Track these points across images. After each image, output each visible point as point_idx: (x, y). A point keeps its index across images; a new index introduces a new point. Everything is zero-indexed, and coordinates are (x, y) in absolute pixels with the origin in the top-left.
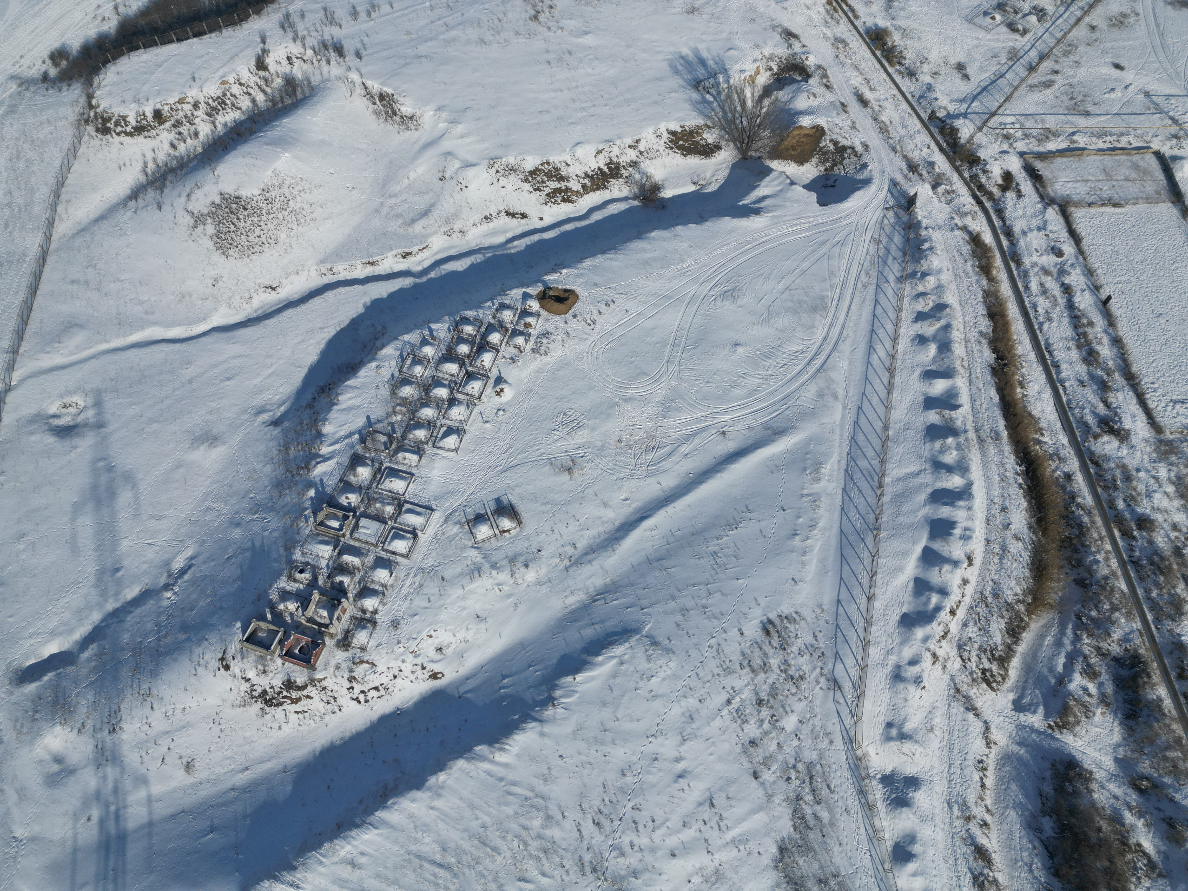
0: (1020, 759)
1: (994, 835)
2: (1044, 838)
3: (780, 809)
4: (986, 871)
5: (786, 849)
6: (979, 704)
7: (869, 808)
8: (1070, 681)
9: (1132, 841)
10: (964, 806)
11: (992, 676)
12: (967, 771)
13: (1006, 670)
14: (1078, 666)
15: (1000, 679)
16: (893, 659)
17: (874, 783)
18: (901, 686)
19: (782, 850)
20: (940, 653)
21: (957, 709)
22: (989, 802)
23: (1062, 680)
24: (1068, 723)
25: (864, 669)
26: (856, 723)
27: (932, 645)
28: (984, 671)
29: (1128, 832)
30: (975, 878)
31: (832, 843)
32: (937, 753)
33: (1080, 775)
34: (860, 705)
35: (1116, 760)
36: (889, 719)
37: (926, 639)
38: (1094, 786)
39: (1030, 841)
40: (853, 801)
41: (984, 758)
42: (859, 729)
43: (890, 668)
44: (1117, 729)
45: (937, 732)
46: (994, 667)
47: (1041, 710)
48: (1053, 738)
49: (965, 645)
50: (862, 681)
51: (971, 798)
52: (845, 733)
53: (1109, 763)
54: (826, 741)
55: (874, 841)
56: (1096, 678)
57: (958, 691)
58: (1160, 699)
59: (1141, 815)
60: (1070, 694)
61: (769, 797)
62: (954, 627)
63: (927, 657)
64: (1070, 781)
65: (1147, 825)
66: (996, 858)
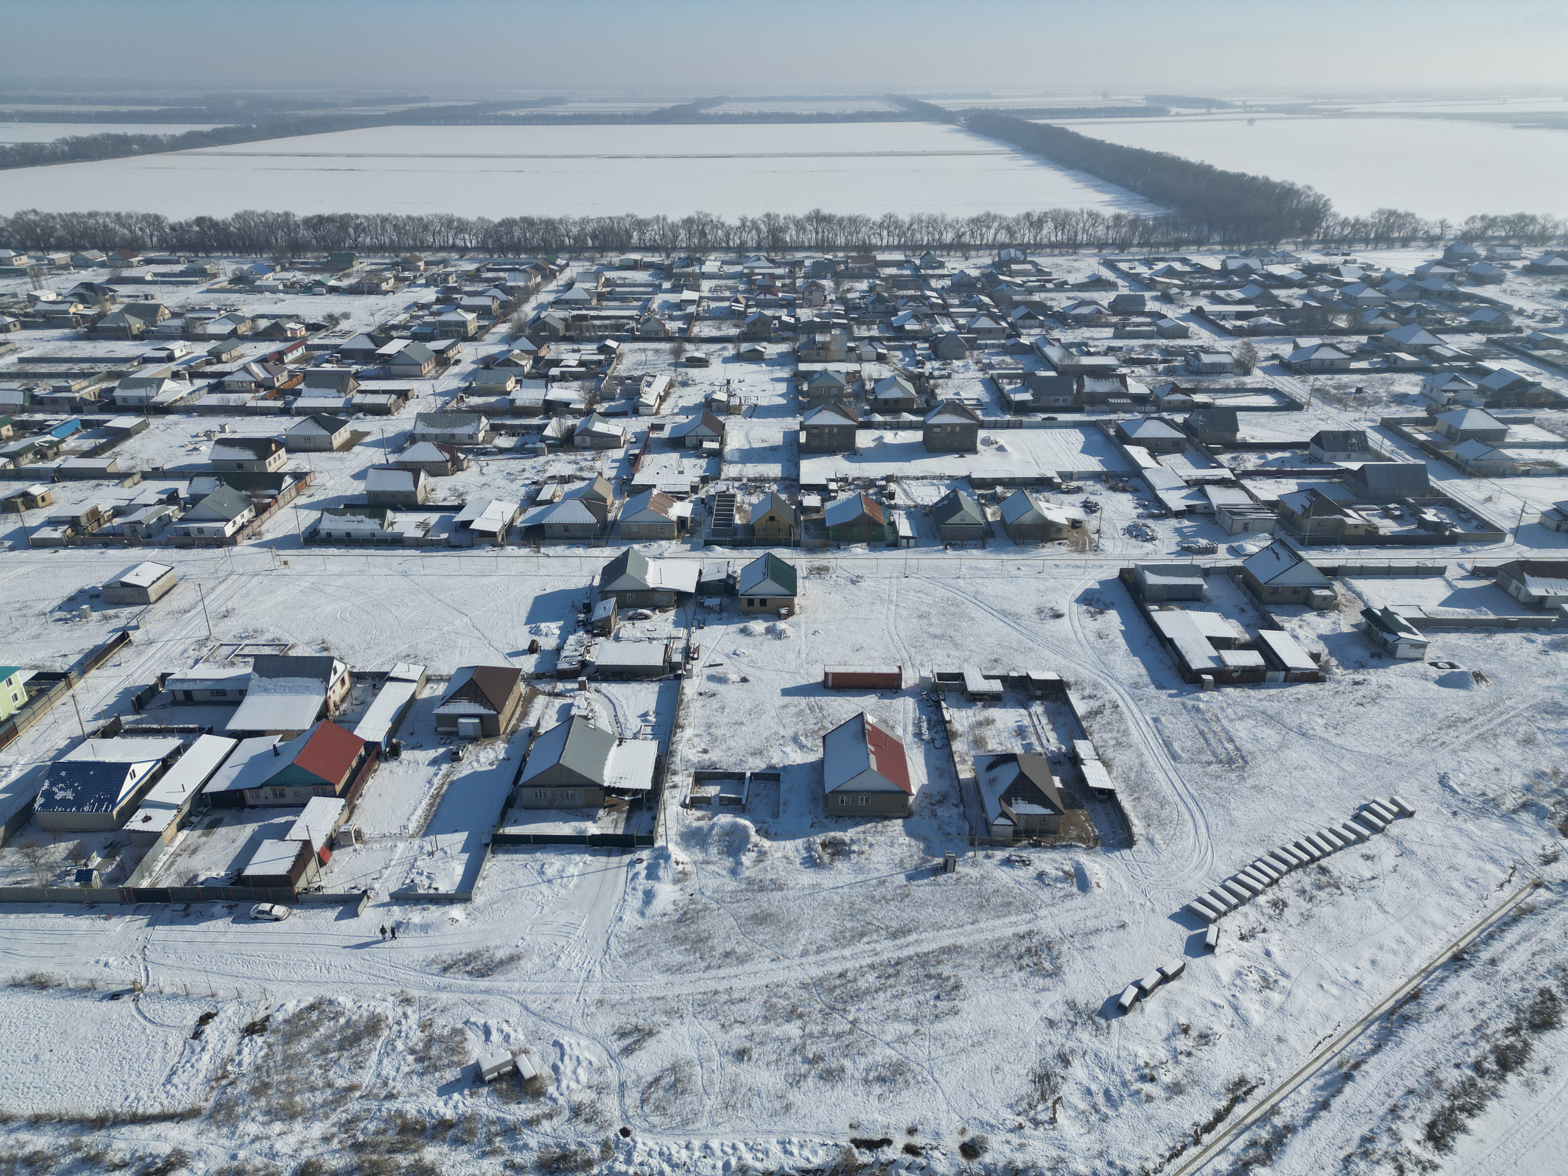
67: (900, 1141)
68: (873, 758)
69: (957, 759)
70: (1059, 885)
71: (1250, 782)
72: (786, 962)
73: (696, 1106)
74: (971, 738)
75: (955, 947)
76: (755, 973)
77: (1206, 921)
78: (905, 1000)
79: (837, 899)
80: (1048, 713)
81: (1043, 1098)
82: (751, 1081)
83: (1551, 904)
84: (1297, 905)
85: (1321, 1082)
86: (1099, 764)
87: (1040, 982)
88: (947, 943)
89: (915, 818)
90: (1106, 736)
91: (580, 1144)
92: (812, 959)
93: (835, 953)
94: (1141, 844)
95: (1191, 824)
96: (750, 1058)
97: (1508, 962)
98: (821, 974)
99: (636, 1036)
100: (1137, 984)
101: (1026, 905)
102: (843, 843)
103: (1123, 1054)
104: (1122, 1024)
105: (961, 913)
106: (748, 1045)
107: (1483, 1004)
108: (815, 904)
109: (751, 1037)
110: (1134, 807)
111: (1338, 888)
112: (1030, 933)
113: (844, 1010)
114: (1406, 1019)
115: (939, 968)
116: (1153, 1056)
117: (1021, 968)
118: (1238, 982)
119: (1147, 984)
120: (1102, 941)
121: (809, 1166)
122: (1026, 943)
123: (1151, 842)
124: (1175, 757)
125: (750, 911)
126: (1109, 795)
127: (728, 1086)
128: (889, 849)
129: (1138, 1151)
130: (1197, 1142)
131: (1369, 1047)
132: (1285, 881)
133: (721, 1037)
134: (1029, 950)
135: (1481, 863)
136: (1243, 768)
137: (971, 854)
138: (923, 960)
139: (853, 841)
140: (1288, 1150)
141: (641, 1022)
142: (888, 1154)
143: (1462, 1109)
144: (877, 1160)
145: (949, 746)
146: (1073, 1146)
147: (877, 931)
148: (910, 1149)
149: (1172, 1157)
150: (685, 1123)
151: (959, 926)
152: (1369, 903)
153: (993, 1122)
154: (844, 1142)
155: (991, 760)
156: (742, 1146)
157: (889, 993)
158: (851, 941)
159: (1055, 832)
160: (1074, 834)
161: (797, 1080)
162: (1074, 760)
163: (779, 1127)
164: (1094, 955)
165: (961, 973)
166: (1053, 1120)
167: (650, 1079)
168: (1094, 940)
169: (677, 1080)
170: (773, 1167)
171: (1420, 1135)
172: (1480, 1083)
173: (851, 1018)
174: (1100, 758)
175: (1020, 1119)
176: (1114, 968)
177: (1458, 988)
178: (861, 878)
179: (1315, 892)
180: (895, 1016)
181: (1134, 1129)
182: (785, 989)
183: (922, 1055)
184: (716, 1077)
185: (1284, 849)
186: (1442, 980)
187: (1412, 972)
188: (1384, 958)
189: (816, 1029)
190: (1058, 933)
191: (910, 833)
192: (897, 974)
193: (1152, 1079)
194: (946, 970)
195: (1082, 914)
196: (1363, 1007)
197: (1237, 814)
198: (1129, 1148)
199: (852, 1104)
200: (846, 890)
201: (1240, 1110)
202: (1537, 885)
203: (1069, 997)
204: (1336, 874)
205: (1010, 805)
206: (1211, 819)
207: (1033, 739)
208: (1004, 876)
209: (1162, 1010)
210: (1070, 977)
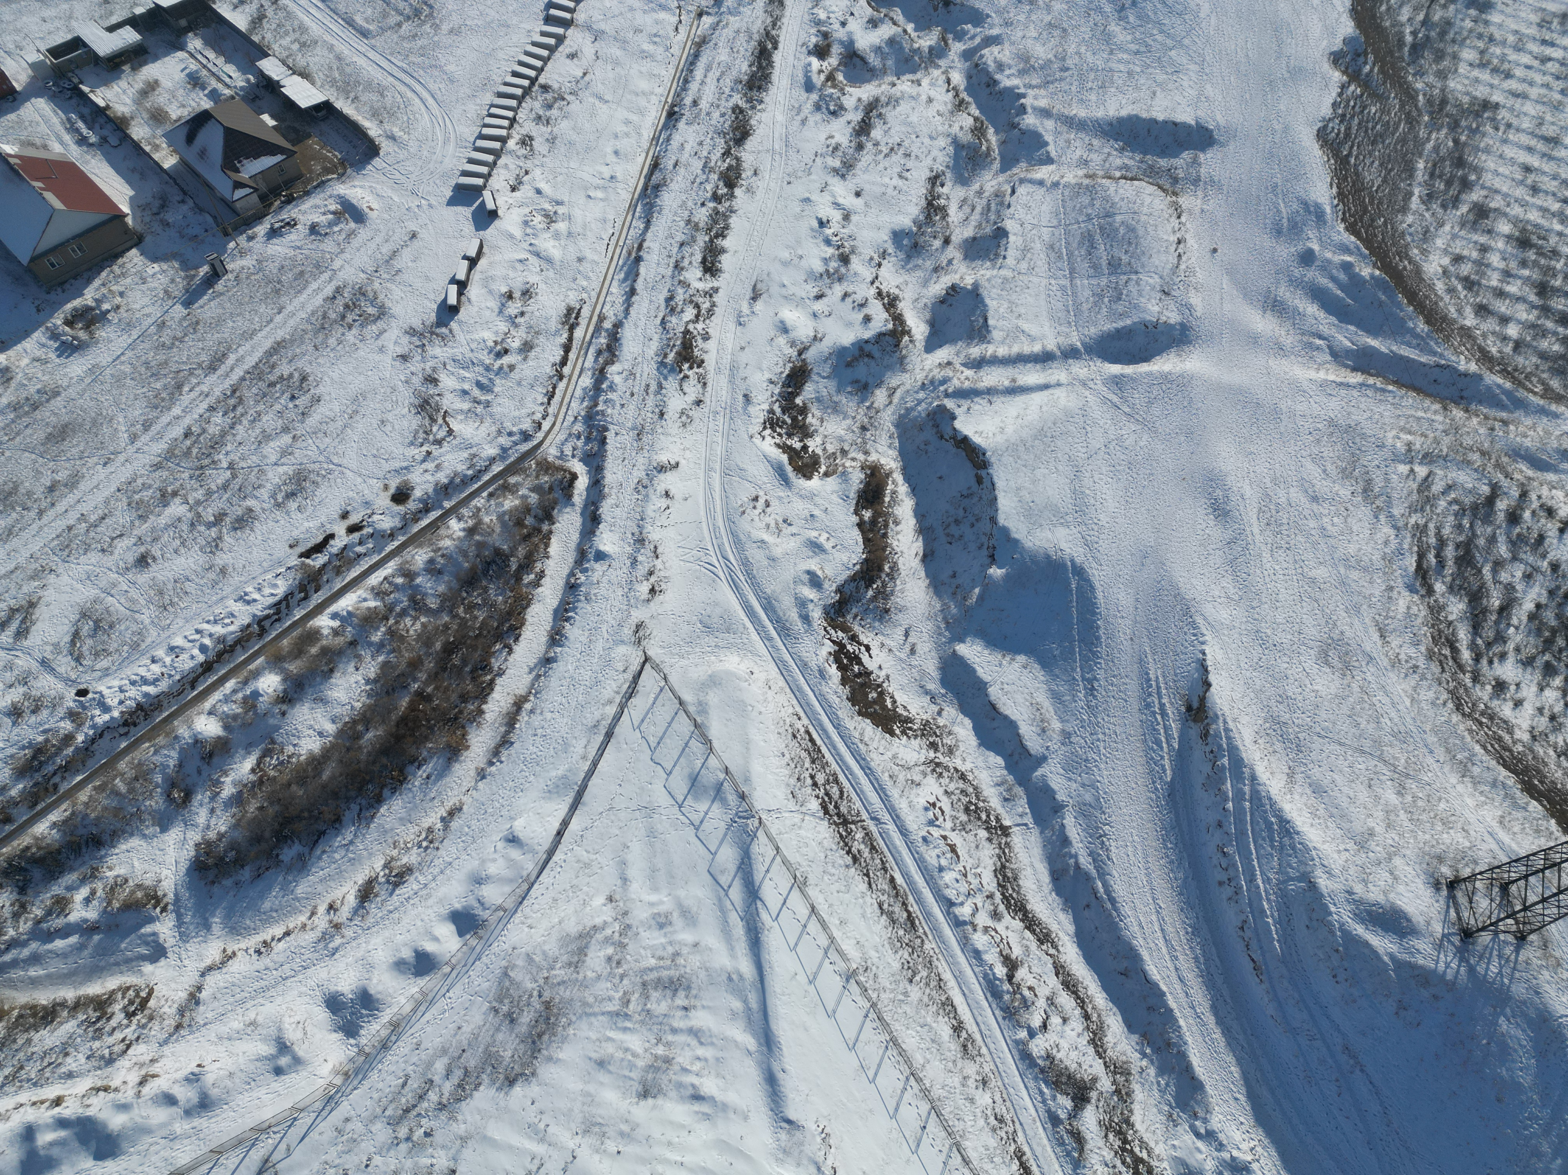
0: (228, 917)
1: (337, 894)
2: (306, 850)
3: (469, 1118)
4: (382, 880)
5: (507, 1078)
6: (183, 995)
7: (397, 1027)
8: (85, 921)
9: (252, 778)
10: (325, 938)
11: (131, 1002)
12: (281, 959)
13: (113, 992)
14: (58, 922)
15: (131, 993)
16: (181, 1127)
17: (363, 1041)
18: (214, 1092)
19: (511, 1082)
20: (134, 1078)
21: (203, 1013)
22: (303, 918)
23: (87, 929)
24: (147, 895)
25: (218, 1152)
26: (302, 1110)
27: (129, 1094)
28: (130, 1015)
29: (245, 785)
30: (396, 885)
31: (464, 1037)
32: (279, 1000)
33: (207, 854)
34: (273, 1121)
35: (164, 829)
36: (271, 1077)
37: (124, 1107)
38: (212, 835)
39: (320, 858)
40: (403, 1047)
41: (251, 951)
42: (308, 1101)
43: (196, 1122)
44: (123, 847)
45: (252, 1015)
46: (117, 1007)
47: (147, 929)
48: (177, 899)
49: (102, 1057)
50: (238, 1142)
51: (310, 937)
52: (324, 1113)
53: (174, 834)
54: (350, 1126)
55: (430, 998)
56: (64, 898)
57: (178, 1027)
58: (54, 825)
59: (217, 783)
60: (105, 911)
61: (464, 1140)
62: (82, 1085)
63: (149, 1090)
64: (222, 859)
65: (226, 773)
66: (361, 878)
67: (340, 529)
68: (49, 196)
69: (147, 149)
70: (336, 229)
71: (445, 27)
72: (121, 458)
73: (134, 627)
74: (146, 116)
75: (278, 344)
76: (97, 487)
77: (477, 191)
78: (265, 418)
79: (127, 369)
80: (210, 43)
81: (433, 420)
82: (170, 575)
83: (714, 27)
84: (539, 132)
85: (622, 275)
86: (296, 78)
87: (374, 328)
88: (268, 344)
89: (148, 239)
90: (286, 41)
91: (45, 732)
92: (144, 439)
93: (165, 419)
94: (386, 146)
95: (417, 100)
96: (154, 559)
97: (704, 97)
98: (166, 446)
99: (19, 617)
100: (454, 281)
101: (317, 266)
102: (88, 309)
103: (474, 346)
104: (460, 323)
105: (262, 309)
106: (142, 549)
107: (701, 144)
108: (107, 386)
109: (140, 540)
110: (357, 109)
111: (563, 99)
112: (338, 290)
113: (213, 462)
114: (657, 188)
115: (277, 372)
116: (496, 333)
117: (350, 327)
118: (529, 231)
119: (461, 276)
120: (404, 260)
121: (277, 598)
122: (340, 302)
123: (392, 138)
124: (364, 34)
125: (41, 435)
126: (325, 109)
127: (152, 593)
128: (144, 287)
129: (524, 411)
130: (561, 377)
131: (642, 226)
132: (521, 115)
133: (109, 561)
134: (347, 306)
135: (655, 16)
136: (431, 15)
137: (232, 245)
138: (256, 373)
139: (98, 301)
140: (624, 341)
141: (12, 603)
142: (336, 545)
143: (717, 236)
144: (331, 555)
145: (127, 137)
146: (476, 440)
147: (191, 374)
148: (352, 529)
149: (549, 400)
150: (135, 646)
151: (269, 322)
152: (591, 100)
153: (405, 464)
154: (294, 561)
155: (185, 131)
156: (205, 626)
157: (245, 422)
158: (173, 399)
159: (300, 176)
160: (318, 168)
161: (215, 545)
162: (270, 87)
163: (228, 590)
164: (405, 276)
165: (300, 364)
166: (450, 432)
167: (67, 639)
168: (397, 264)
169: (97, 622)
170: (246, 621)
171: (699, 274)
172: (721, 208)
173: (225, 465)
174: (295, 71)
175: (425, 448)
176: (427, 278)
177: (681, 140)
178: (135, 334)
179: (548, 114)
180: (266, 437)
181: (512, 398)
182: (140, 481)
183: (313, 453)
184: (134, 593)
185: (506, 84)
186: (668, 139)
187: (646, 145)
188: (624, 144)
189: (199, 494)
190: (363, 275)
191: (155, 259)
192: (241, 401)
193: (506, 351)
194: (284, 369)
195: (372, 245)
196: (624, 194)
197: (451, 68)
198: (517, 413)
199: (279, 531)
200: (129, 354)
201: (578, 333)
202: (700, 15)
203: (406, 326)
204: (556, 86)
205: (237, 171)
206: (432, 86)
207: (214, 83)
208: (279, 248)
209: (484, 291)
210: (396, 309)
